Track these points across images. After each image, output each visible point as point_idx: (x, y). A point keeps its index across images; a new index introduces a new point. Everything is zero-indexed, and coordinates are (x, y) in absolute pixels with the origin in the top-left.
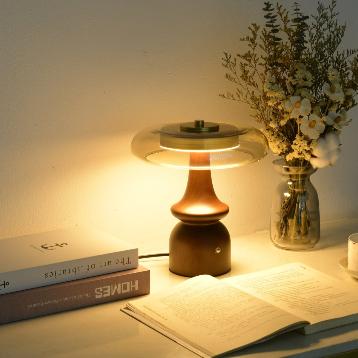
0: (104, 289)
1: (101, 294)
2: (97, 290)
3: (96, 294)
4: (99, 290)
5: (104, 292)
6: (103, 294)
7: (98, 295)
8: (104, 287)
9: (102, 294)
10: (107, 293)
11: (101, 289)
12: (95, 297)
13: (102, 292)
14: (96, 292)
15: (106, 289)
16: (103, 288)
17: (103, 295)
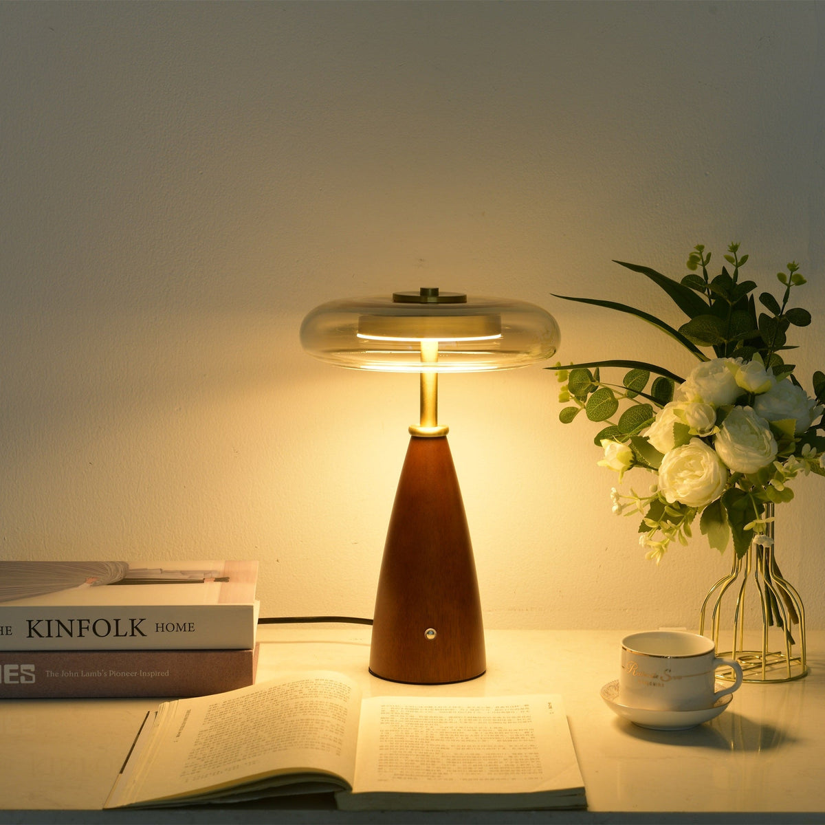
0: (18, 678)
1: (24, 670)
2: (31, 680)
3: (34, 673)
4: (26, 680)
5: (16, 674)
6: (18, 671)
7: (29, 671)
8: (17, 682)
9: (22, 672)
10: (11, 671)
11: (23, 680)
12: (36, 668)
13: (21, 674)
14: (34, 676)
15: (12, 678)
16: (20, 681)
17: (20, 668)
